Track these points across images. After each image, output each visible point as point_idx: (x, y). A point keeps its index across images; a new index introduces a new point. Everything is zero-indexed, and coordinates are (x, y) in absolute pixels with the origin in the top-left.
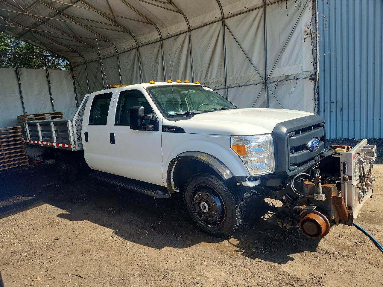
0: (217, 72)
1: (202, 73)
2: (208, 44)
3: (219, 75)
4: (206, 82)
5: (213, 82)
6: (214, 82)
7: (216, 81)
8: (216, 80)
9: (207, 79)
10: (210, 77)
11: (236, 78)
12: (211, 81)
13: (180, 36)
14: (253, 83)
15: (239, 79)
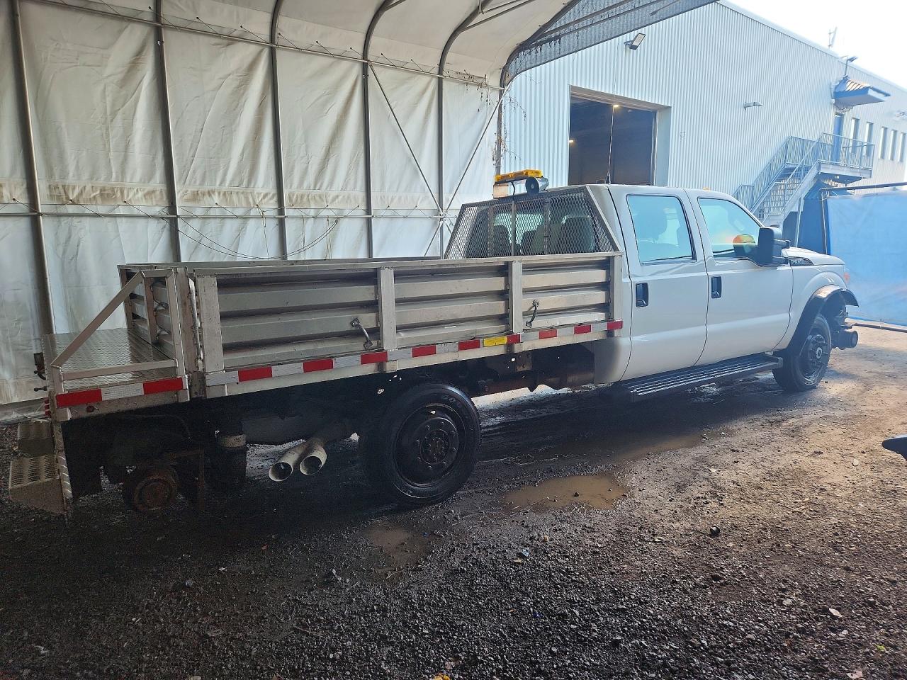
0: (348, 174)
1: (307, 168)
2: (327, 101)
3: (352, 182)
4: (317, 192)
5: (337, 196)
6: (340, 198)
7: (344, 197)
8: (346, 193)
9: (321, 186)
10: (331, 183)
11: (390, 198)
12: (332, 194)
13: (240, 45)
14: (421, 215)
15: (396, 200)
